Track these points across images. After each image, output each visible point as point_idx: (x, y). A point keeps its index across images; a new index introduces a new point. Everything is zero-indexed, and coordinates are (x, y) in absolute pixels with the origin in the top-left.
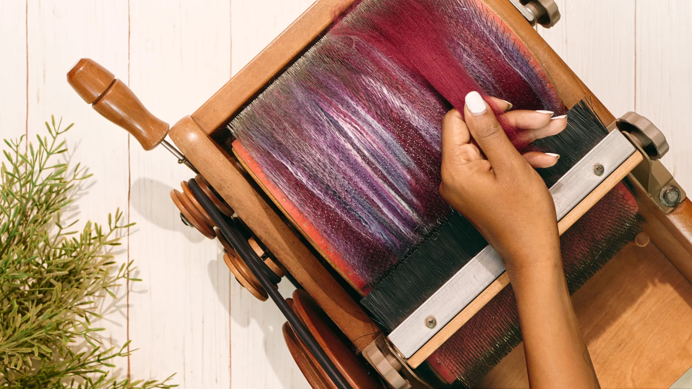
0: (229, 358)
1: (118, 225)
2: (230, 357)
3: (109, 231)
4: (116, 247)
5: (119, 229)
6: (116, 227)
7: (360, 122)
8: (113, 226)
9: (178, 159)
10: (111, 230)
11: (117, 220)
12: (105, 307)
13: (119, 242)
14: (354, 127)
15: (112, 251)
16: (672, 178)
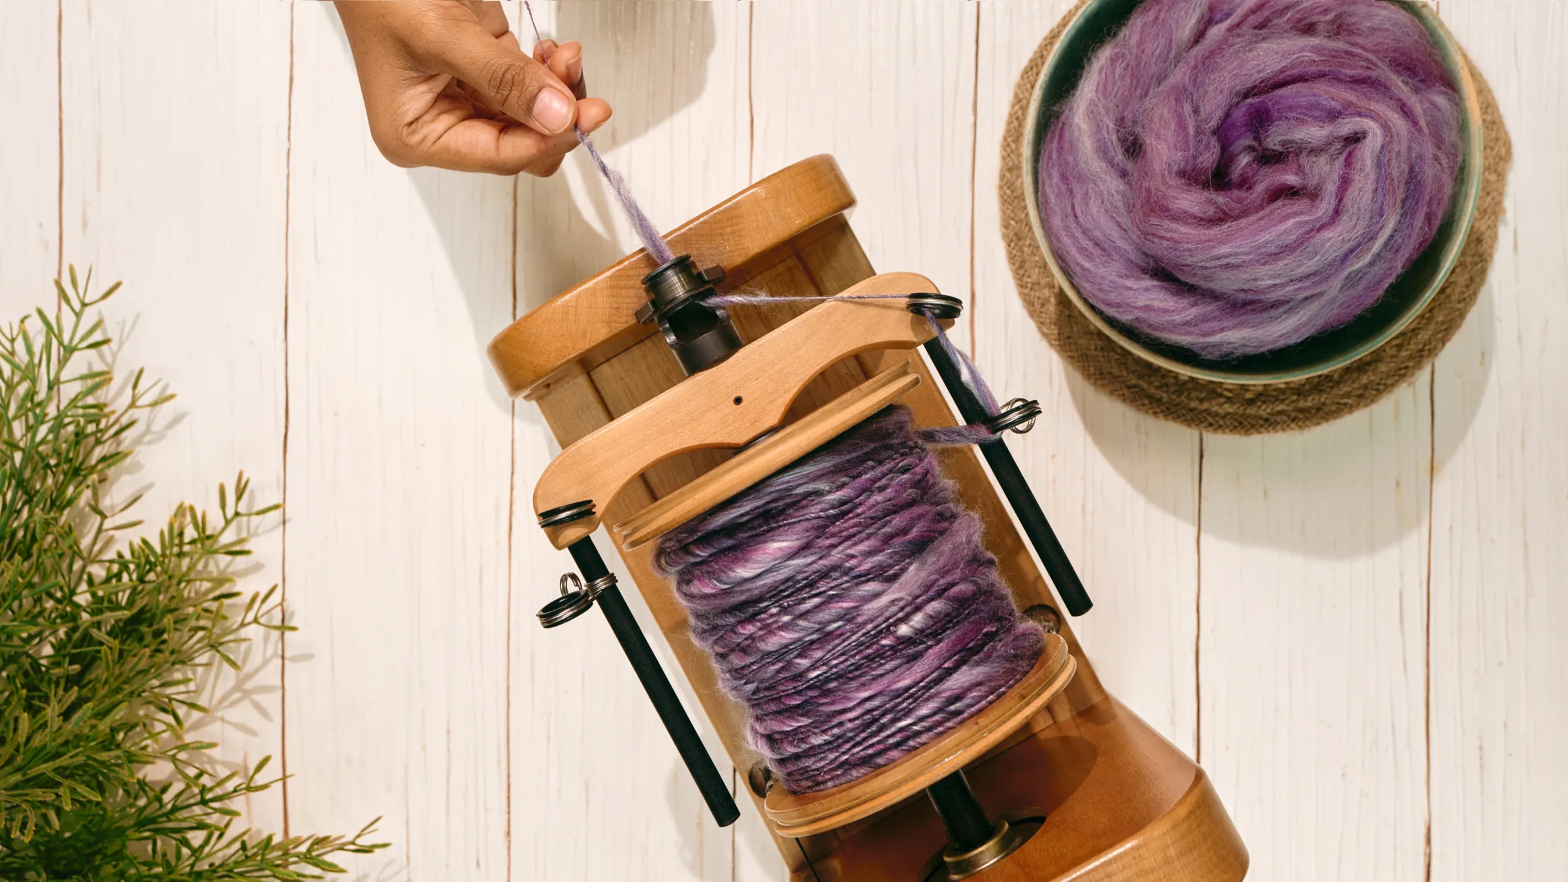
0: (505, 816)
1: (242, 508)
2: (509, 813)
3: (222, 523)
4: (239, 558)
5: (245, 519)
6: (237, 514)
8: (230, 513)
10: (228, 522)
11: (239, 497)
12: (219, 693)
13: (246, 547)
15: (230, 570)
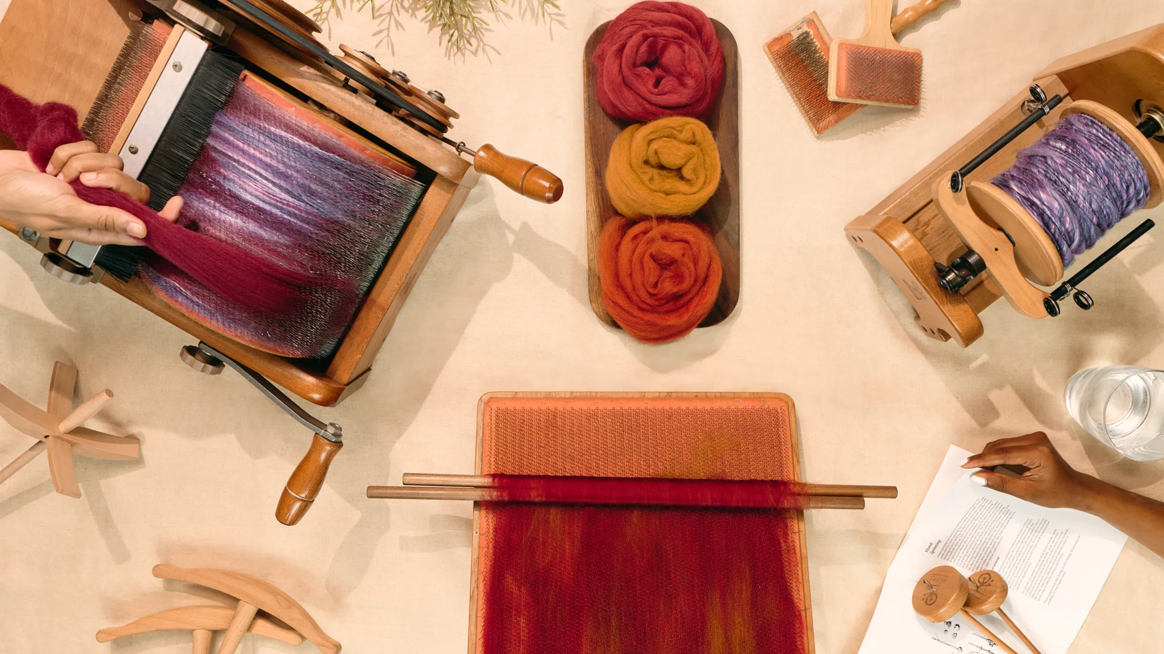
7: (273, 201)
9: (466, 147)
14: (276, 196)
16: (35, 247)
